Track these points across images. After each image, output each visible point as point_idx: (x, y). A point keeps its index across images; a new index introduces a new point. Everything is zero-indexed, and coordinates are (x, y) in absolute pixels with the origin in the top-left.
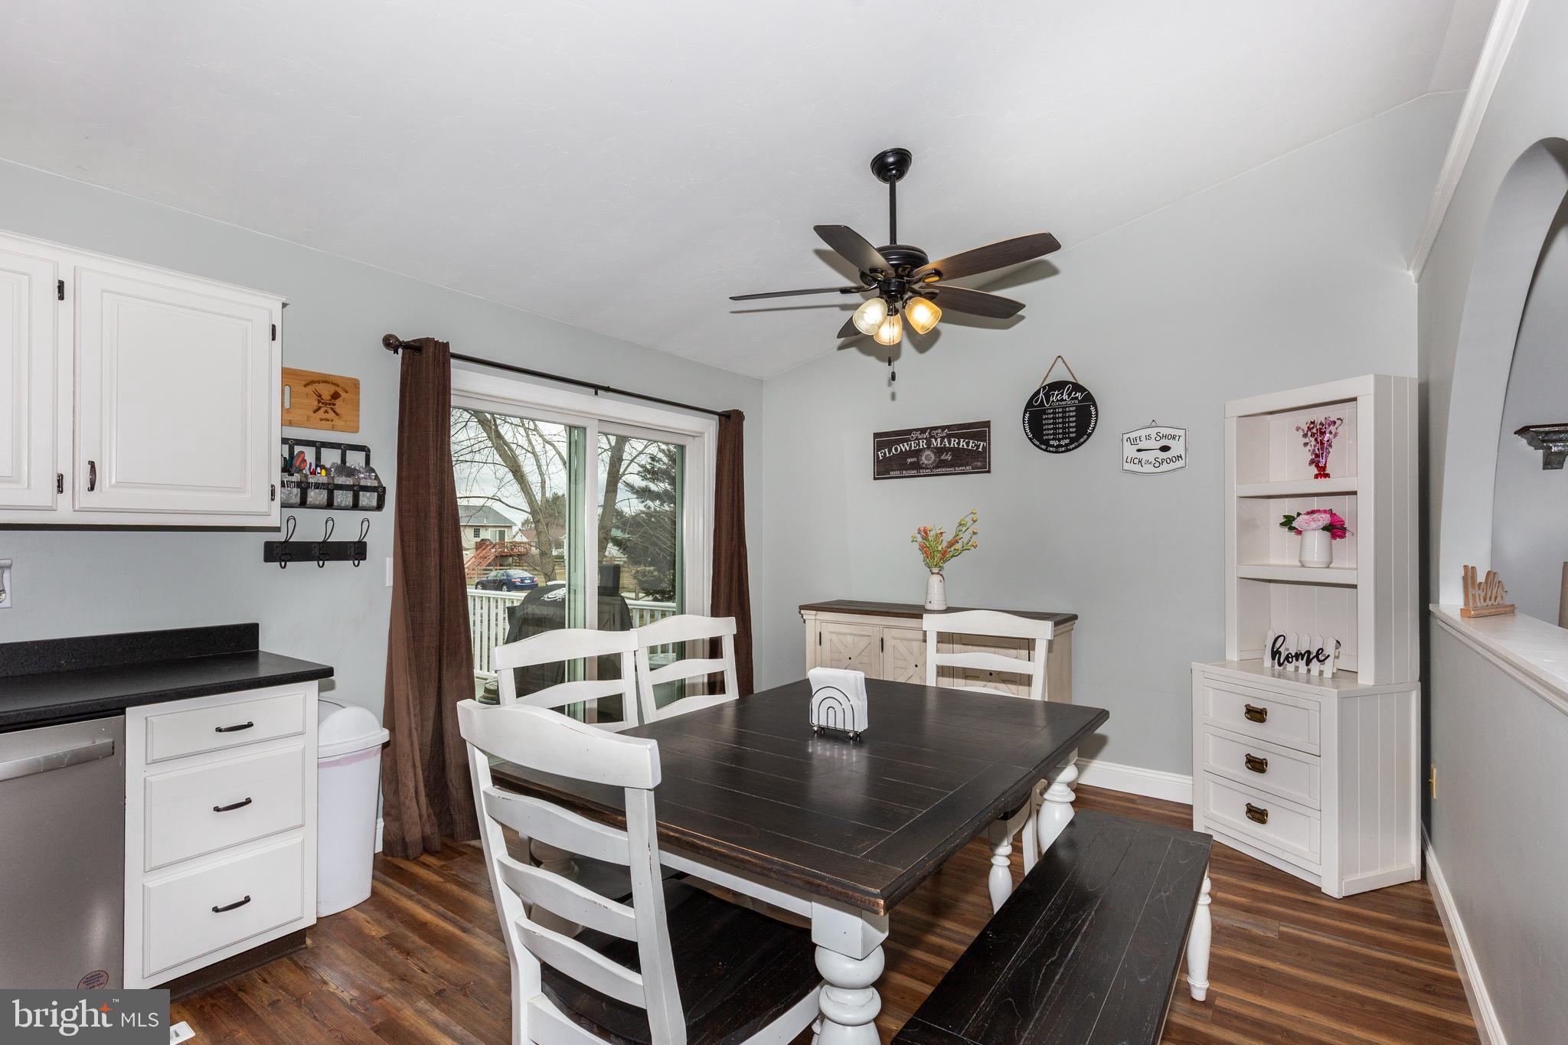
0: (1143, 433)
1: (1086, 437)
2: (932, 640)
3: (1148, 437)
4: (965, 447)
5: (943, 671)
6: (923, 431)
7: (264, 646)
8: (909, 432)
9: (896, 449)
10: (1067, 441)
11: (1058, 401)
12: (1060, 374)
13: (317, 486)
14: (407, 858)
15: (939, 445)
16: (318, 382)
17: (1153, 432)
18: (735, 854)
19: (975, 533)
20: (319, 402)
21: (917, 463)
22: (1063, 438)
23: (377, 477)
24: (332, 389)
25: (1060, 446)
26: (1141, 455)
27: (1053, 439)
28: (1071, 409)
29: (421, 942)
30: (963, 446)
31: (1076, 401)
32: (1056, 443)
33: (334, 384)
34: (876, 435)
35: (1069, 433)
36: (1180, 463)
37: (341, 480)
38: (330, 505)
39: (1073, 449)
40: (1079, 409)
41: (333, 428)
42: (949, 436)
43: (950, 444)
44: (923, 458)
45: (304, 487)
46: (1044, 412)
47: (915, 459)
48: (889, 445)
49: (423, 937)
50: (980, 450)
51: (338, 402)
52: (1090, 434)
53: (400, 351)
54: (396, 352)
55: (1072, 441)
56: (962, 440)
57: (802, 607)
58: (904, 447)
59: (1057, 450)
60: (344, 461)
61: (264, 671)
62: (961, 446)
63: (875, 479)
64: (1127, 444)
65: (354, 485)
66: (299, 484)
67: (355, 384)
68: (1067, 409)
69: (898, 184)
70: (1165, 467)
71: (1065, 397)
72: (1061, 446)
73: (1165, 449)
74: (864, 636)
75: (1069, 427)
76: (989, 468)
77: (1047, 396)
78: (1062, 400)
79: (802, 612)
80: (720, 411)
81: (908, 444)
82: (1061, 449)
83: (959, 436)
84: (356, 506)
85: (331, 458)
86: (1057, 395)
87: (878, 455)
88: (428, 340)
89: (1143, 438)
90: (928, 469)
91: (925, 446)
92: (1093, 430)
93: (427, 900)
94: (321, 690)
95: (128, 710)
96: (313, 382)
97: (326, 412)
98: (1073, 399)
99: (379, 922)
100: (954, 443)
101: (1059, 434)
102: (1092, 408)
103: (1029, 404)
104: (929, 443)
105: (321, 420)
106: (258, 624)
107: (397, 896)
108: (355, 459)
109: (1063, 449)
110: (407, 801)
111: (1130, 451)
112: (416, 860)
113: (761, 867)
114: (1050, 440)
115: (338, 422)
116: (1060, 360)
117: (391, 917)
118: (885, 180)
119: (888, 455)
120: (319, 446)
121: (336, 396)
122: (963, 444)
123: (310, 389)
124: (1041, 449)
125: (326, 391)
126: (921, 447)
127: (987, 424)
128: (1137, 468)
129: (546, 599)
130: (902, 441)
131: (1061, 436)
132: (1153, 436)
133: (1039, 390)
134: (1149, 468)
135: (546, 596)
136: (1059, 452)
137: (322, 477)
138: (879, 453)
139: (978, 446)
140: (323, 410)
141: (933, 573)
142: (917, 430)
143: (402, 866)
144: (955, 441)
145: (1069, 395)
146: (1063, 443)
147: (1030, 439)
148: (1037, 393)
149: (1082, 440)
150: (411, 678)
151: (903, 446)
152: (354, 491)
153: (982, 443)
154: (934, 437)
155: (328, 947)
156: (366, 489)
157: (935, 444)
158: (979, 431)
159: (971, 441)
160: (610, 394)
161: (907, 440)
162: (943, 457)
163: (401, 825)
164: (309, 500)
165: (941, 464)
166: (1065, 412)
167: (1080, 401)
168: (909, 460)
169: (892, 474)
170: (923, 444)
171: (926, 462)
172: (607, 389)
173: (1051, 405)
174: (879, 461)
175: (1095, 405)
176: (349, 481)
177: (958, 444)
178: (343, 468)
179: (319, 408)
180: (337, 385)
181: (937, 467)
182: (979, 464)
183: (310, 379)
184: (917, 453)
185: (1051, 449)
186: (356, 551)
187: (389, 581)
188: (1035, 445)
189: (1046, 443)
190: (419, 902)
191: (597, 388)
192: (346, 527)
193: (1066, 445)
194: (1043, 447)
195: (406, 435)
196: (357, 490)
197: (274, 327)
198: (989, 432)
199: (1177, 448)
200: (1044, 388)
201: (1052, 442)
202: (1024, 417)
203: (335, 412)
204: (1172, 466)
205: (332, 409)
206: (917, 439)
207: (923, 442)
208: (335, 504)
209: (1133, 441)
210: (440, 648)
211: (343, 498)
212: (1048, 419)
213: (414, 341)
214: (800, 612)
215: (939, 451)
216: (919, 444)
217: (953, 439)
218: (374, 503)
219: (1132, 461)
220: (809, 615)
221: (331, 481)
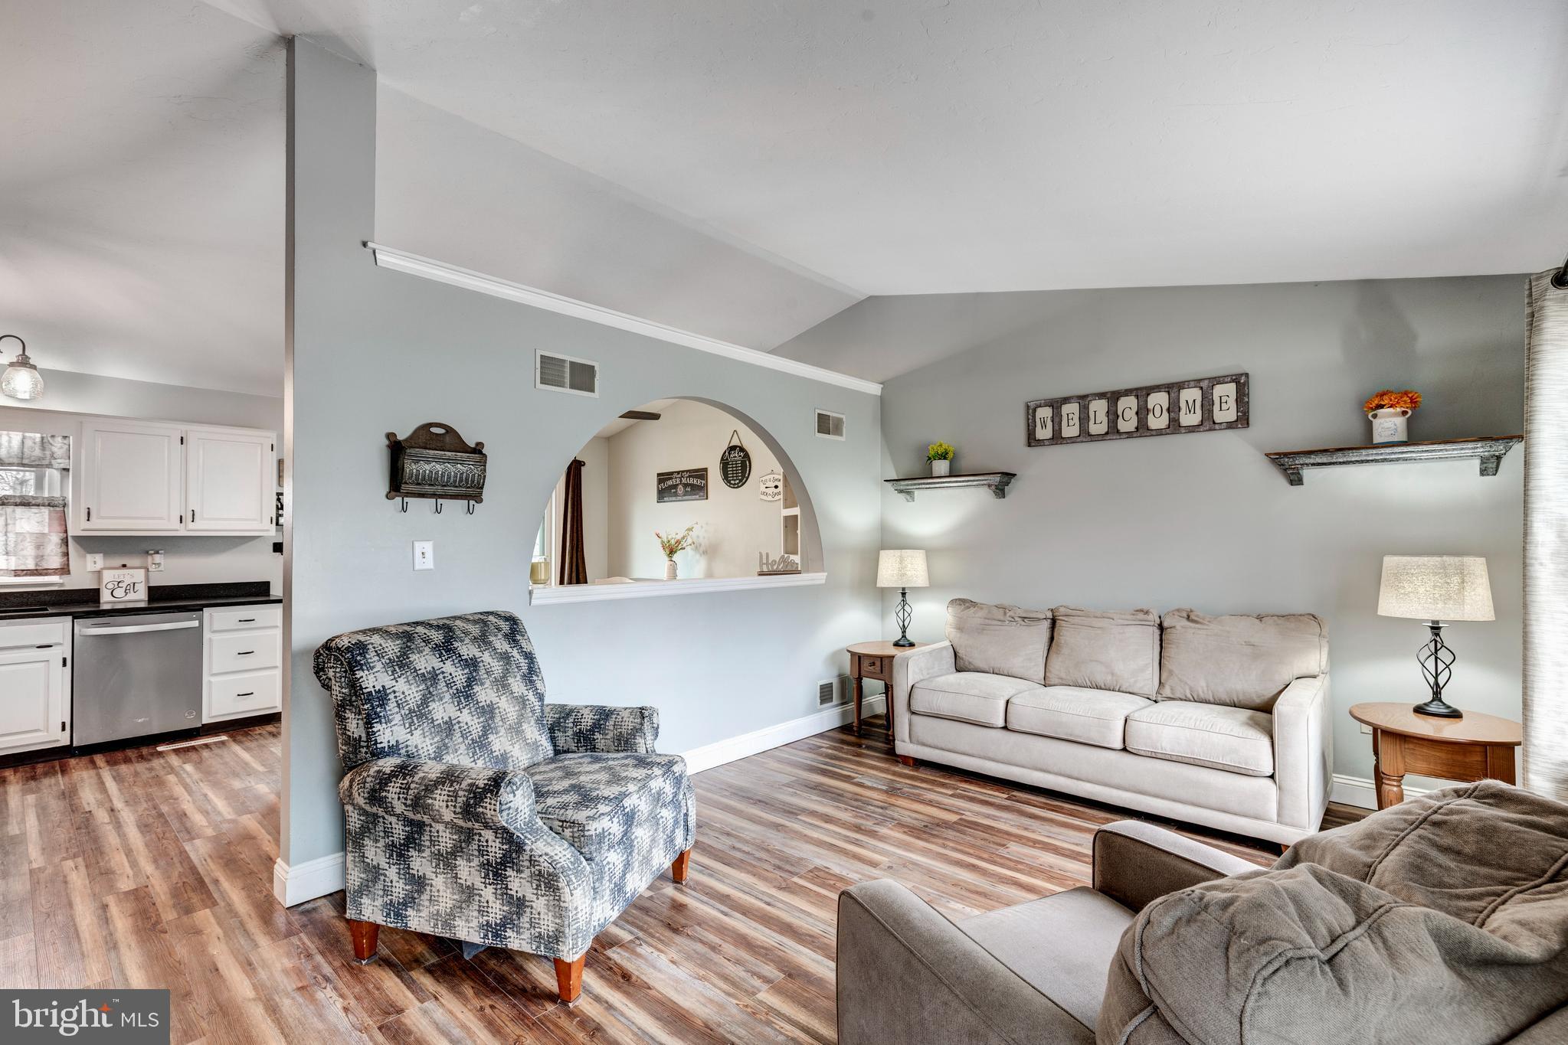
0: (768, 477)
1: (746, 479)
4: (697, 483)
6: (678, 473)
7: (271, 590)
8: (672, 473)
9: (667, 484)
10: (738, 481)
11: (733, 457)
12: (735, 442)
15: (685, 482)
17: (771, 476)
21: (676, 492)
22: (736, 480)
25: (735, 484)
26: (767, 490)
27: (732, 480)
28: (740, 462)
31: (741, 458)
34: (659, 475)
35: (739, 476)
39: (741, 486)
40: (743, 462)
42: (689, 477)
43: (689, 481)
44: (678, 490)
46: (728, 463)
47: (674, 490)
48: (664, 481)
50: (704, 485)
52: (748, 478)
55: (741, 481)
56: (695, 479)
58: (670, 483)
59: (734, 487)
61: (269, 598)
62: (695, 483)
63: (657, 502)
64: (762, 484)
68: (738, 462)
70: (776, 497)
71: (736, 455)
73: (777, 487)
75: (739, 473)
76: (708, 496)
77: (729, 454)
78: (735, 457)
81: (672, 481)
83: (694, 477)
86: (733, 453)
89: (769, 481)
90: (680, 496)
91: (679, 482)
92: (749, 476)
95: (204, 609)
98: (740, 456)
100: (691, 481)
102: (749, 462)
103: (722, 459)
104: (681, 481)
106: (269, 582)
109: (737, 486)
111: (763, 488)
116: (735, 432)
119: (662, 487)
122: (695, 481)
124: (728, 486)
126: (677, 483)
127: (706, 470)
128: (766, 498)
131: (735, 478)
132: (772, 479)
133: (727, 450)
134: (770, 498)
138: (659, 486)
139: (702, 483)
142: (675, 472)
145: (739, 454)
146: (736, 482)
147: (723, 480)
148: (726, 452)
149: (745, 481)
153: (704, 481)
154: (683, 477)
157: (683, 481)
158: (701, 474)
159: (700, 480)
161: (671, 478)
162: (688, 490)
165: (686, 493)
166: (737, 464)
167: (743, 458)
168: (672, 491)
169: (665, 499)
171: (679, 492)
173: (731, 460)
174: (659, 491)
175: (750, 460)
177: (693, 481)
181: (684, 495)
182: (703, 494)
184: (675, 486)
185: (732, 486)
188: (725, 483)
189: (729, 482)
193: (738, 483)
194: (728, 484)
197: (272, 445)
198: (707, 474)
200: (729, 449)
201: (732, 482)
202: (720, 466)
204: (779, 497)
206: (676, 478)
207: (679, 480)
209: (764, 482)
212: (730, 468)
215: (685, 486)
216: (676, 481)
217: (690, 479)
219: (764, 494)
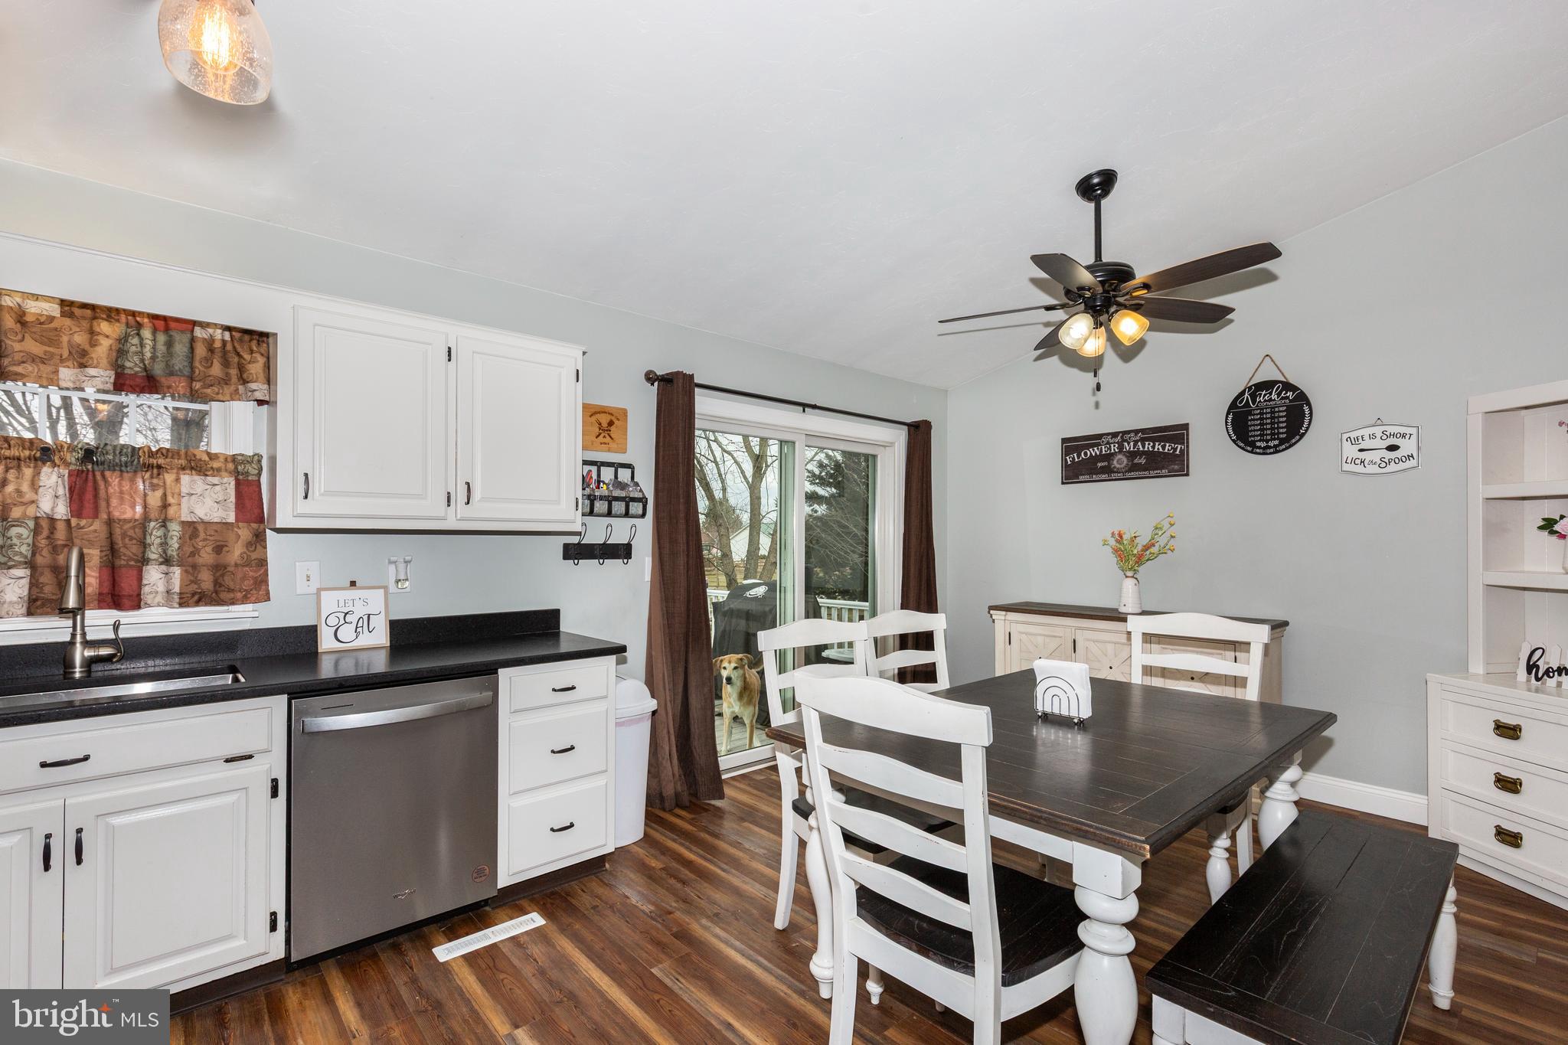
0: (1366, 432)
1: (1298, 437)
2: (1137, 640)
3: (1372, 436)
4: (1161, 450)
5: (1148, 670)
6: (1114, 435)
7: (564, 627)
8: (1100, 436)
9: (1086, 454)
10: (1277, 442)
11: (1265, 401)
12: (1267, 374)
13: (602, 498)
14: (664, 810)
15: (1132, 449)
16: (599, 413)
17: (1378, 431)
18: (1005, 803)
19: (1172, 537)
20: (600, 429)
21: (1109, 466)
22: (1271, 440)
23: (641, 491)
24: (608, 418)
25: (1265, 448)
26: (1362, 455)
27: (1260, 441)
28: (1281, 409)
29: (692, 876)
30: (1158, 449)
31: (1287, 401)
32: (1263, 444)
33: (609, 413)
34: (1064, 441)
35: (1279, 433)
36: (1412, 463)
37: (617, 493)
38: (609, 514)
39: (1283, 450)
40: (1289, 409)
41: (609, 450)
42: (1143, 440)
43: (1144, 447)
44: (1115, 462)
45: (592, 499)
46: (1250, 413)
47: (1106, 463)
48: (1078, 450)
49: (692, 871)
50: (1178, 452)
51: (613, 428)
52: (1304, 434)
53: (656, 384)
54: (652, 384)
55: (1282, 442)
56: (1157, 444)
57: (991, 608)
58: (1094, 452)
59: (1265, 451)
60: (616, 477)
61: (565, 647)
62: (1156, 450)
63: (1063, 483)
64: (1347, 445)
65: (626, 497)
66: (589, 497)
67: (624, 412)
68: (1277, 409)
69: (1103, 202)
70: (1392, 467)
71: (1274, 396)
72: (1270, 447)
73: (1393, 448)
74: (1055, 637)
75: (1278, 428)
76: (1188, 471)
77: (1254, 396)
78: (1270, 400)
79: (992, 612)
80: (908, 421)
81: (1098, 449)
82: (1269, 451)
83: (1154, 440)
84: (627, 515)
85: (607, 474)
86: (1265, 395)
87: (1066, 460)
88: (678, 373)
89: (1366, 438)
90: (1119, 473)
91: (1117, 450)
92: (1306, 431)
93: (688, 844)
94: (618, 663)
95: (501, 671)
96: (595, 413)
97: (604, 437)
98: (1283, 398)
99: (655, 857)
100: (1148, 446)
101: (1267, 435)
102: (1306, 408)
103: (1233, 405)
104: (1121, 447)
105: (601, 444)
106: (559, 610)
107: (664, 838)
108: (624, 475)
109: (1272, 450)
110: (664, 762)
111: (1350, 451)
112: (670, 811)
113: (1031, 815)
114: (1257, 441)
115: (613, 445)
116: (1268, 358)
117: (663, 854)
118: (1090, 200)
119: (1077, 460)
120: (599, 465)
121: (611, 423)
122: (1158, 447)
123: (594, 418)
124: (1247, 451)
125: (604, 420)
126: (1113, 451)
127: (1186, 427)
128: (1360, 469)
129: (748, 596)
130: (1093, 446)
131: (1269, 437)
132: (1380, 434)
133: (1245, 390)
134: (1375, 469)
135: (748, 593)
136: (1267, 454)
137: (604, 490)
138: (1068, 458)
139: (1175, 449)
140: (602, 435)
141: (1127, 577)
142: (1109, 434)
143: (661, 816)
144: (1149, 444)
145: (1279, 395)
146: (1271, 444)
147: (1233, 441)
148: (1242, 393)
149: (1294, 441)
150: (666, 659)
151: (1093, 450)
152: (626, 501)
153: (1179, 446)
154: (1126, 441)
155: (622, 872)
156: (634, 500)
157: (1128, 449)
158: (1178, 434)
159: (1168, 445)
160: (817, 411)
161: (1097, 445)
162: (1136, 461)
163: (659, 781)
164: (596, 510)
165: (1134, 468)
166: (1274, 412)
167: (1291, 401)
168: (1099, 465)
169: (1081, 478)
170: (1114, 448)
171: (1118, 466)
172: (814, 407)
173: (1257, 406)
174: (1067, 466)
175: (1309, 404)
176: (623, 494)
177: (1153, 447)
178: (618, 484)
179: (600, 434)
180: (612, 414)
181: (1130, 471)
182: (1176, 467)
183: (593, 411)
184: (1109, 457)
185: (1258, 450)
186: (623, 552)
187: (648, 577)
188: (1240, 447)
189: (1253, 445)
190: (682, 845)
191: (804, 406)
192: (619, 531)
193: (1275, 446)
194: (1249, 448)
195: (661, 454)
196: (628, 500)
197: (578, 371)
198: (1188, 435)
199: (1407, 447)
200: (1250, 388)
201: (1258, 444)
202: (1227, 419)
203: (610, 437)
204: (1402, 466)
205: (609, 435)
206: (1108, 443)
207: (1114, 446)
208: (613, 512)
209: (1354, 441)
210: (687, 635)
211: (619, 507)
212: (1254, 420)
213: (667, 374)
214: (989, 612)
215: (1132, 455)
216: (1110, 449)
217: (1147, 443)
218: (640, 512)
219: (1354, 461)
220: (998, 615)
221: (610, 494)
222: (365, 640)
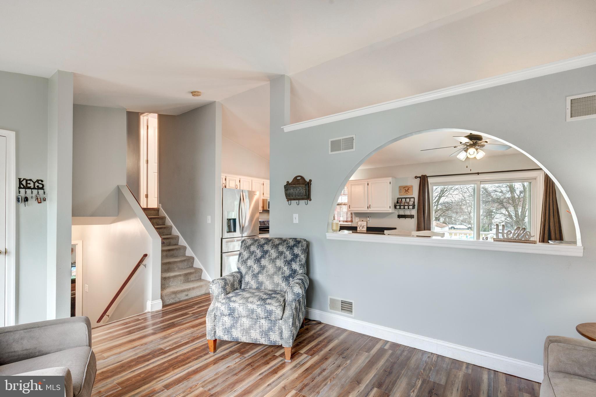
13: (402, 205)
24: (407, 188)
38: (404, 208)
51: (409, 190)
53: (419, 178)
60: (410, 200)
66: (399, 205)
67: (412, 186)
84: (409, 209)
88: (423, 175)
96: (405, 187)
105: (406, 194)
108: (412, 200)
115: (409, 194)
120: (406, 198)
121: (408, 189)
123: (404, 188)
125: (407, 189)
140: (406, 192)
176: (407, 204)
180: (409, 187)
183: (404, 187)
186: (412, 217)
191: (478, 173)
192: (407, 212)
196: (409, 206)
197: (389, 182)
203: (408, 192)
218: (412, 208)
222: (363, 229)
